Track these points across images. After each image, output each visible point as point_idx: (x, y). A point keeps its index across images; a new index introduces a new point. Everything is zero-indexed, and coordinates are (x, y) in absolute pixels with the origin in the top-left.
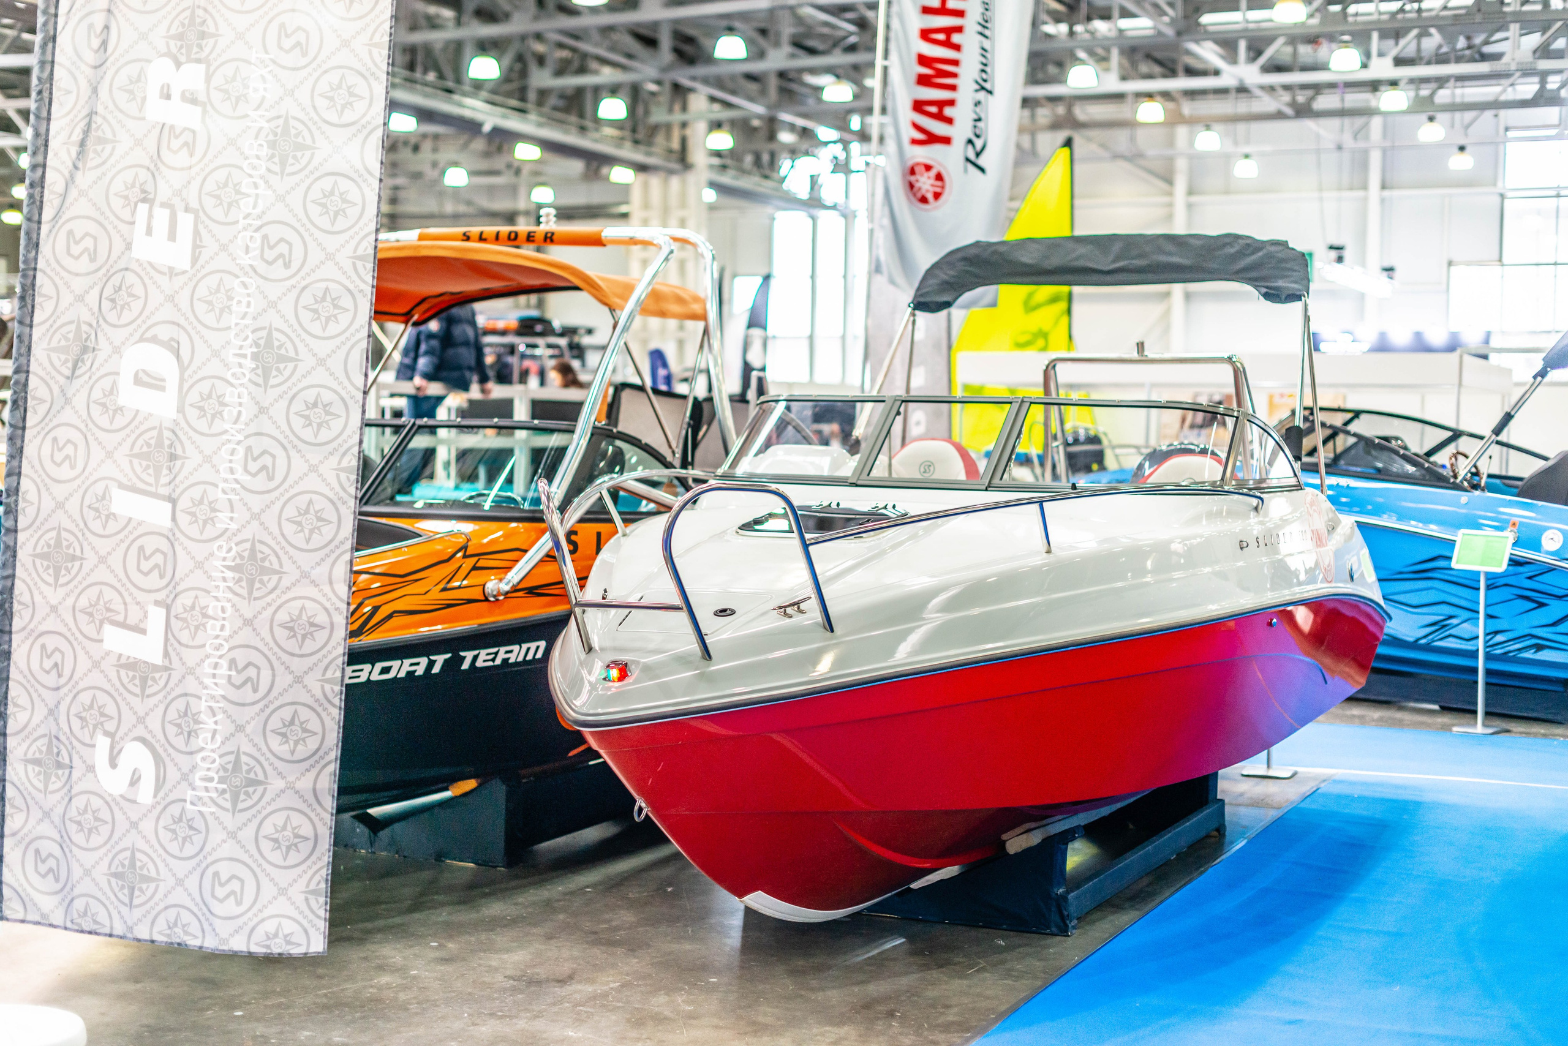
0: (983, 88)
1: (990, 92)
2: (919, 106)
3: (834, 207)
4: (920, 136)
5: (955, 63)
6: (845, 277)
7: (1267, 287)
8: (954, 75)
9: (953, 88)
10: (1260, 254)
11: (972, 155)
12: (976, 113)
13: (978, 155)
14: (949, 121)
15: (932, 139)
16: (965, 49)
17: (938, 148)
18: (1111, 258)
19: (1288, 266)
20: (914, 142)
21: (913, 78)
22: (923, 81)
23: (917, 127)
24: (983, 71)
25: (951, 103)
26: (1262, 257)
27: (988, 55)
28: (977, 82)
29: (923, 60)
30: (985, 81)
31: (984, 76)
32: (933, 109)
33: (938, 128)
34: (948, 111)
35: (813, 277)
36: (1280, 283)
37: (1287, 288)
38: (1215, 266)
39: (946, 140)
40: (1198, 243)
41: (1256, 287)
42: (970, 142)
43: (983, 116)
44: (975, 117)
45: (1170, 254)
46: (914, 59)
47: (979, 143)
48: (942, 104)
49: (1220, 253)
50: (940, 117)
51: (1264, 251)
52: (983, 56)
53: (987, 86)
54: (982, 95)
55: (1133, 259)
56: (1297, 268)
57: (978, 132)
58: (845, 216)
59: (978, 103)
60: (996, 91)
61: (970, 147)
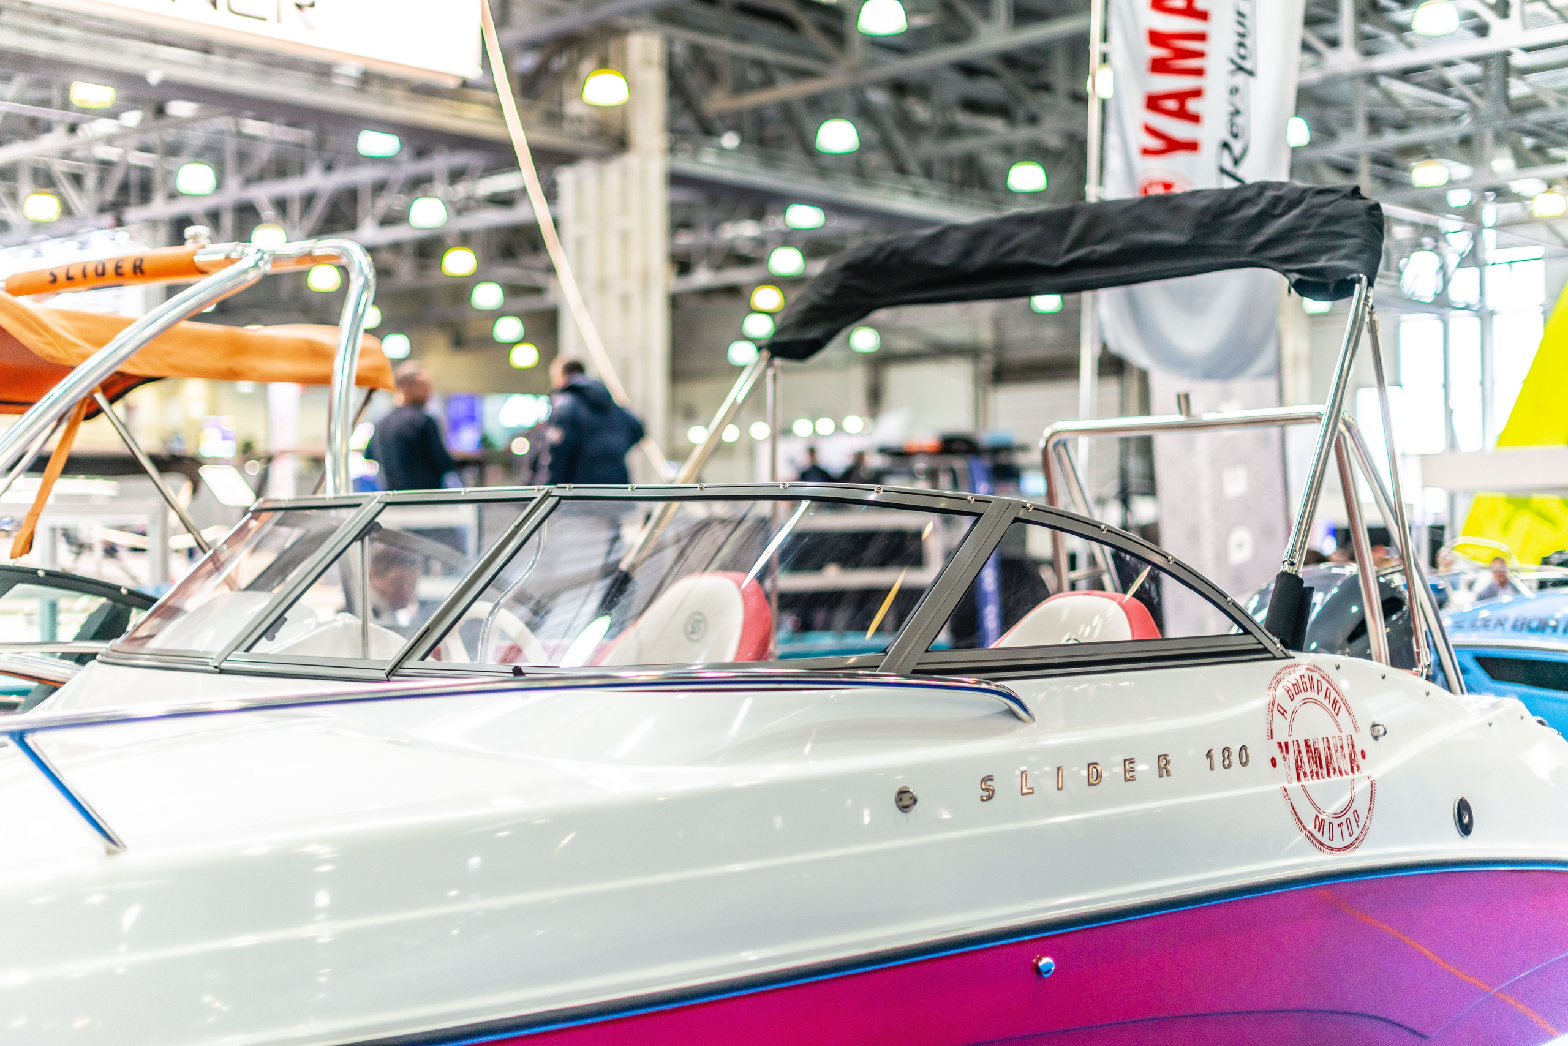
0: (1241, 68)
1: (1251, 73)
2: (1153, 103)
3: (1467, 308)
4: (1155, 143)
5: (1201, 37)
6: (1482, 383)
7: (1299, 271)
8: (1200, 55)
9: (1199, 72)
10: (1295, 212)
11: (1228, 164)
12: (1232, 104)
13: (1236, 162)
14: (1195, 119)
15: (1173, 145)
16: (1214, 16)
17: (1181, 158)
18: (1067, 242)
19: (1337, 228)
20: (1146, 152)
21: (1145, 64)
22: (1159, 66)
23: (1151, 131)
24: (1241, 45)
25: (1197, 93)
26: (1298, 217)
27: (1246, 22)
28: (1233, 62)
29: (1157, 38)
30: (1243, 57)
31: (1242, 51)
32: (1172, 105)
33: (1179, 129)
34: (1192, 105)
35: (1446, 386)
36: (1322, 262)
37: (1335, 270)
38: (1223, 242)
39: (1192, 146)
40: (1203, 203)
41: (1285, 273)
42: (1226, 145)
43: (1242, 108)
44: (1231, 109)
45: (1156, 228)
46: (1144, 38)
47: (1237, 146)
48: (1182, 97)
49: (1234, 217)
50: (1182, 114)
51: (1303, 207)
52: (1240, 24)
53: (1247, 65)
54: (1240, 79)
55: (1102, 241)
56: (1354, 231)
57: (1235, 130)
58: (1482, 319)
59: (1234, 91)
60: (1260, 71)
61: (1226, 154)
